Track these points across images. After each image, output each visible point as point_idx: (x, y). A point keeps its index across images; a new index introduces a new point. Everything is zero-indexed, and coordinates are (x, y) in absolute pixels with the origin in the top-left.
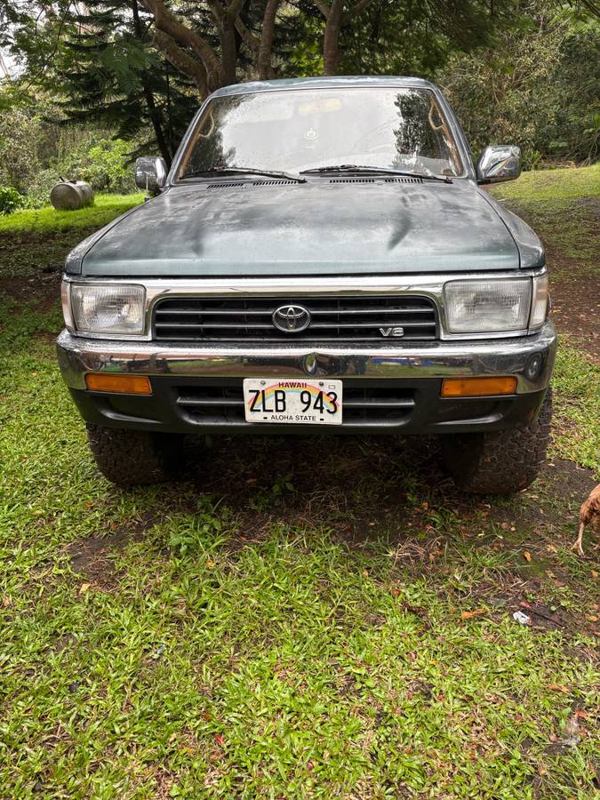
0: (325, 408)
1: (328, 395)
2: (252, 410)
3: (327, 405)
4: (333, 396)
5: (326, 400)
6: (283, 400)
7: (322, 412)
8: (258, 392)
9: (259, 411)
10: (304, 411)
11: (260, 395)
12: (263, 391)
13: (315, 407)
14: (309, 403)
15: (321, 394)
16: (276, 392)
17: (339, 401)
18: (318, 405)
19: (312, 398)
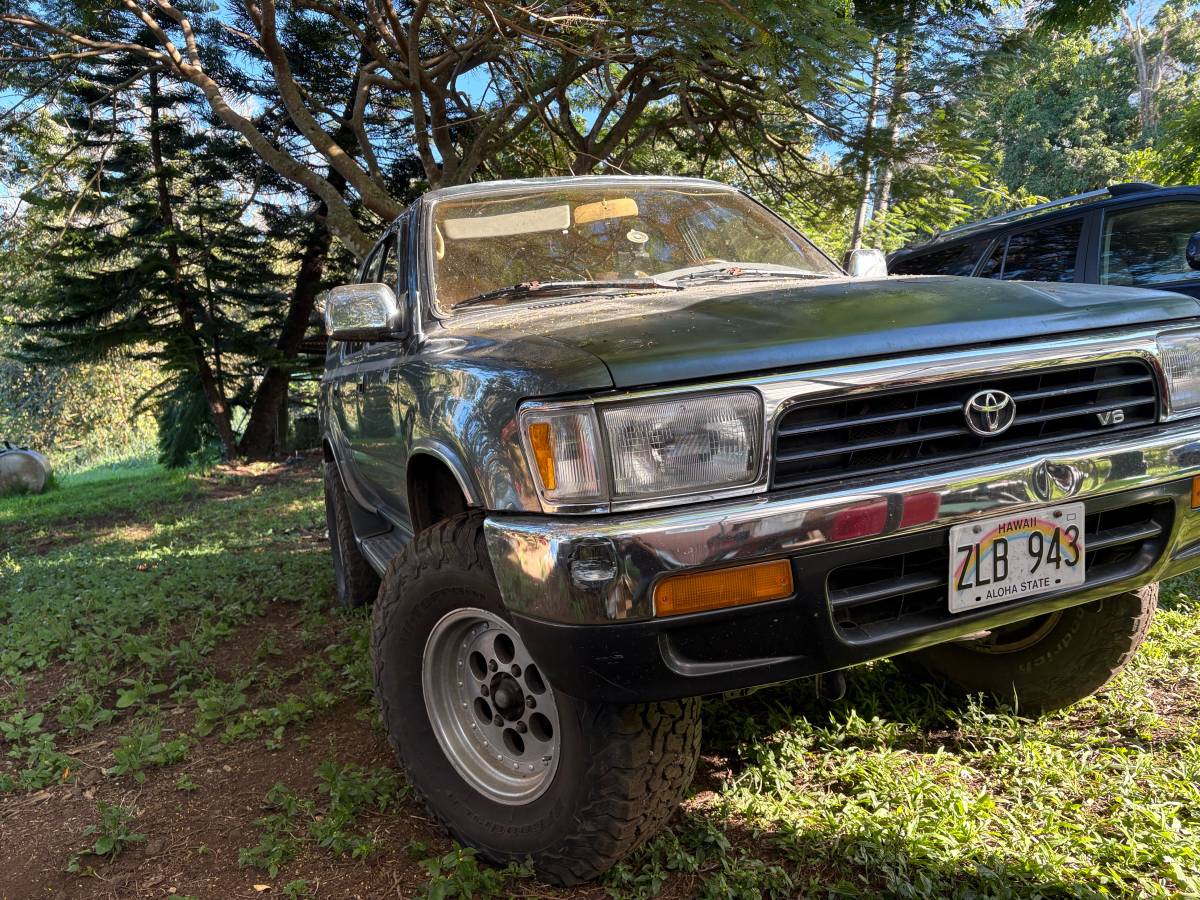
0: (1063, 559)
1: (1067, 533)
2: (961, 587)
3: (1067, 553)
4: (1072, 533)
5: (1064, 542)
6: (1004, 558)
7: (1058, 567)
8: (969, 548)
9: (970, 586)
10: (1033, 571)
11: (974, 554)
12: (978, 546)
13: (1049, 560)
14: (1039, 554)
15: (1057, 531)
16: (996, 543)
17: (1081, 542)
18: (1053, 556)
19: (1045, 544)
